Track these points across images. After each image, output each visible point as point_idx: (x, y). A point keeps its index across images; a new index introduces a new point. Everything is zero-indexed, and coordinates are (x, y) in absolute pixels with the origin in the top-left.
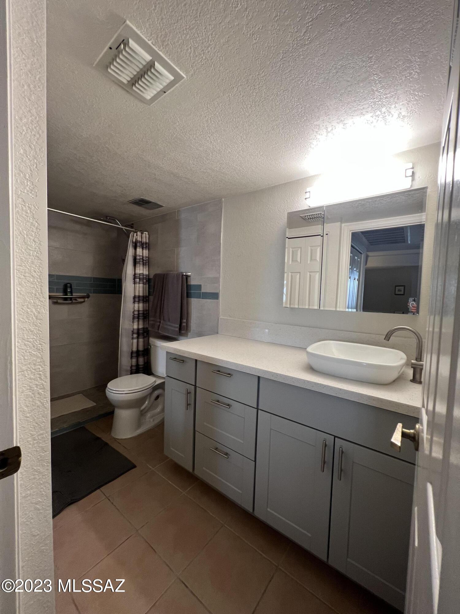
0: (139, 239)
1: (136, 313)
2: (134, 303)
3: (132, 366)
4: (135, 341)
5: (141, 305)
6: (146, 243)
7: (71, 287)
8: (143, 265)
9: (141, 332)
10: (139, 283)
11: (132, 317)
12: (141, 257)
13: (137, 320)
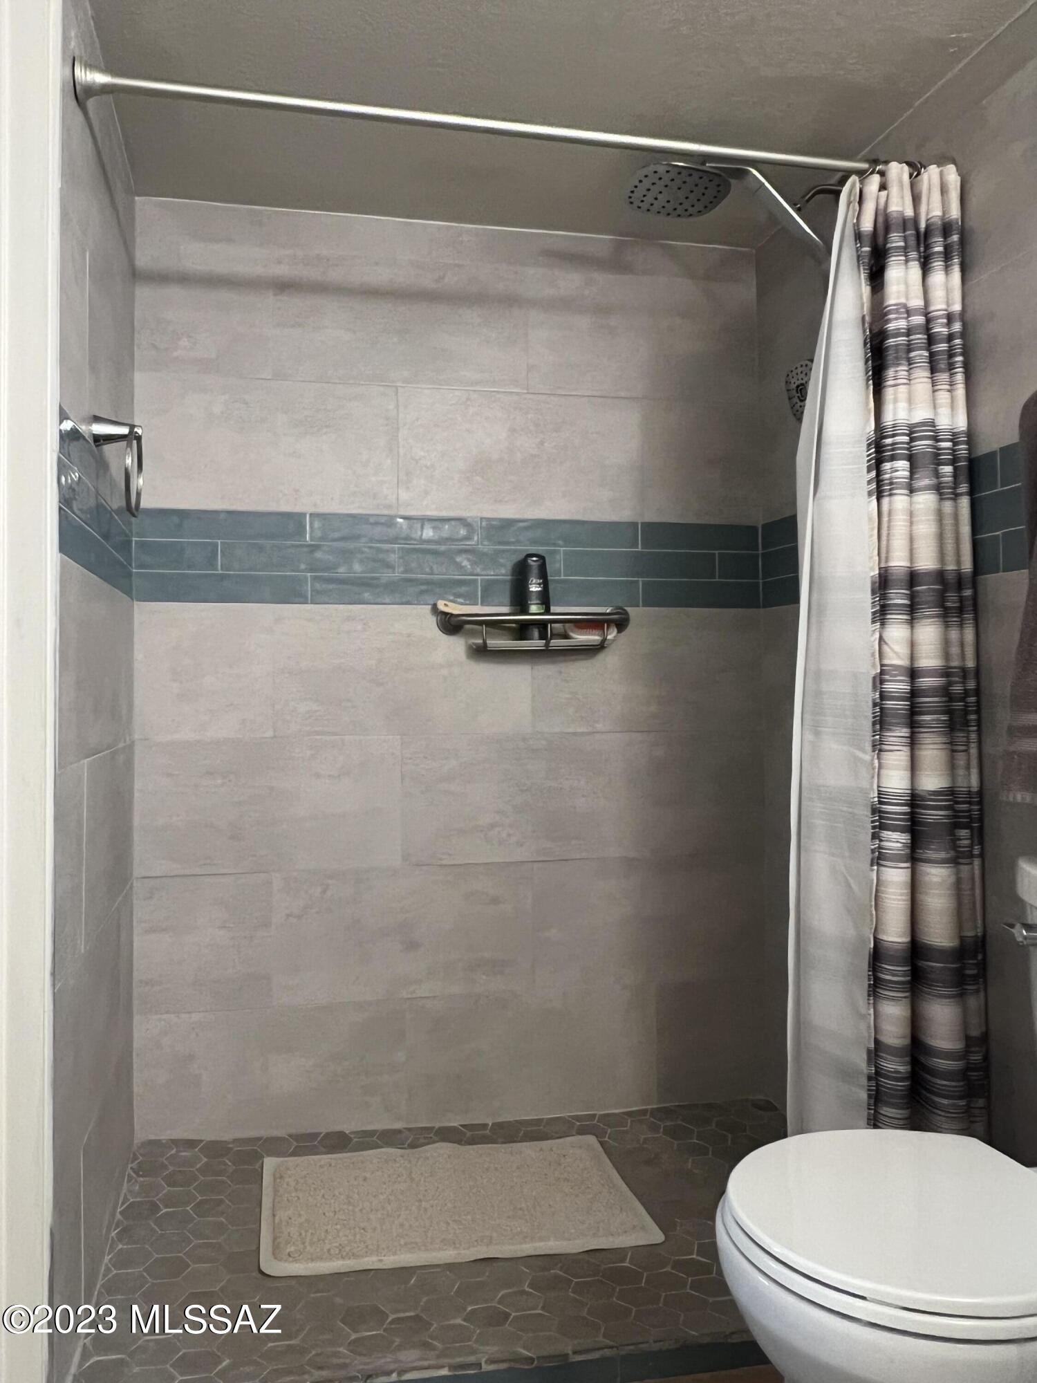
0: (900, 204)
1: (897, 686)
2: (883, 624)
3: (877, 1051)
4: (896, 876)
5: (929, 633)
6: (946, 229)
7: (543, 574)
8: (933, 370)
9: (933, 816)
10: (912, 490)
11: (868, 712)
12: (919, 320)
13: (904, 732)
